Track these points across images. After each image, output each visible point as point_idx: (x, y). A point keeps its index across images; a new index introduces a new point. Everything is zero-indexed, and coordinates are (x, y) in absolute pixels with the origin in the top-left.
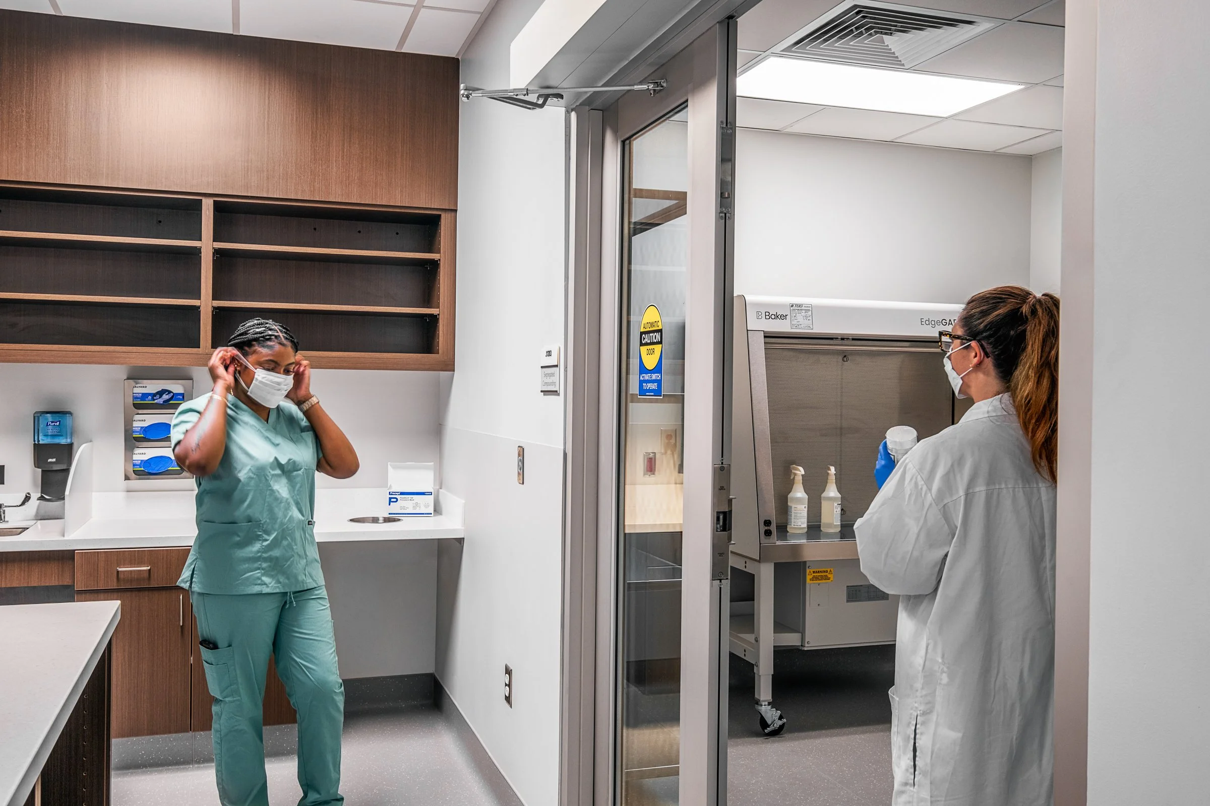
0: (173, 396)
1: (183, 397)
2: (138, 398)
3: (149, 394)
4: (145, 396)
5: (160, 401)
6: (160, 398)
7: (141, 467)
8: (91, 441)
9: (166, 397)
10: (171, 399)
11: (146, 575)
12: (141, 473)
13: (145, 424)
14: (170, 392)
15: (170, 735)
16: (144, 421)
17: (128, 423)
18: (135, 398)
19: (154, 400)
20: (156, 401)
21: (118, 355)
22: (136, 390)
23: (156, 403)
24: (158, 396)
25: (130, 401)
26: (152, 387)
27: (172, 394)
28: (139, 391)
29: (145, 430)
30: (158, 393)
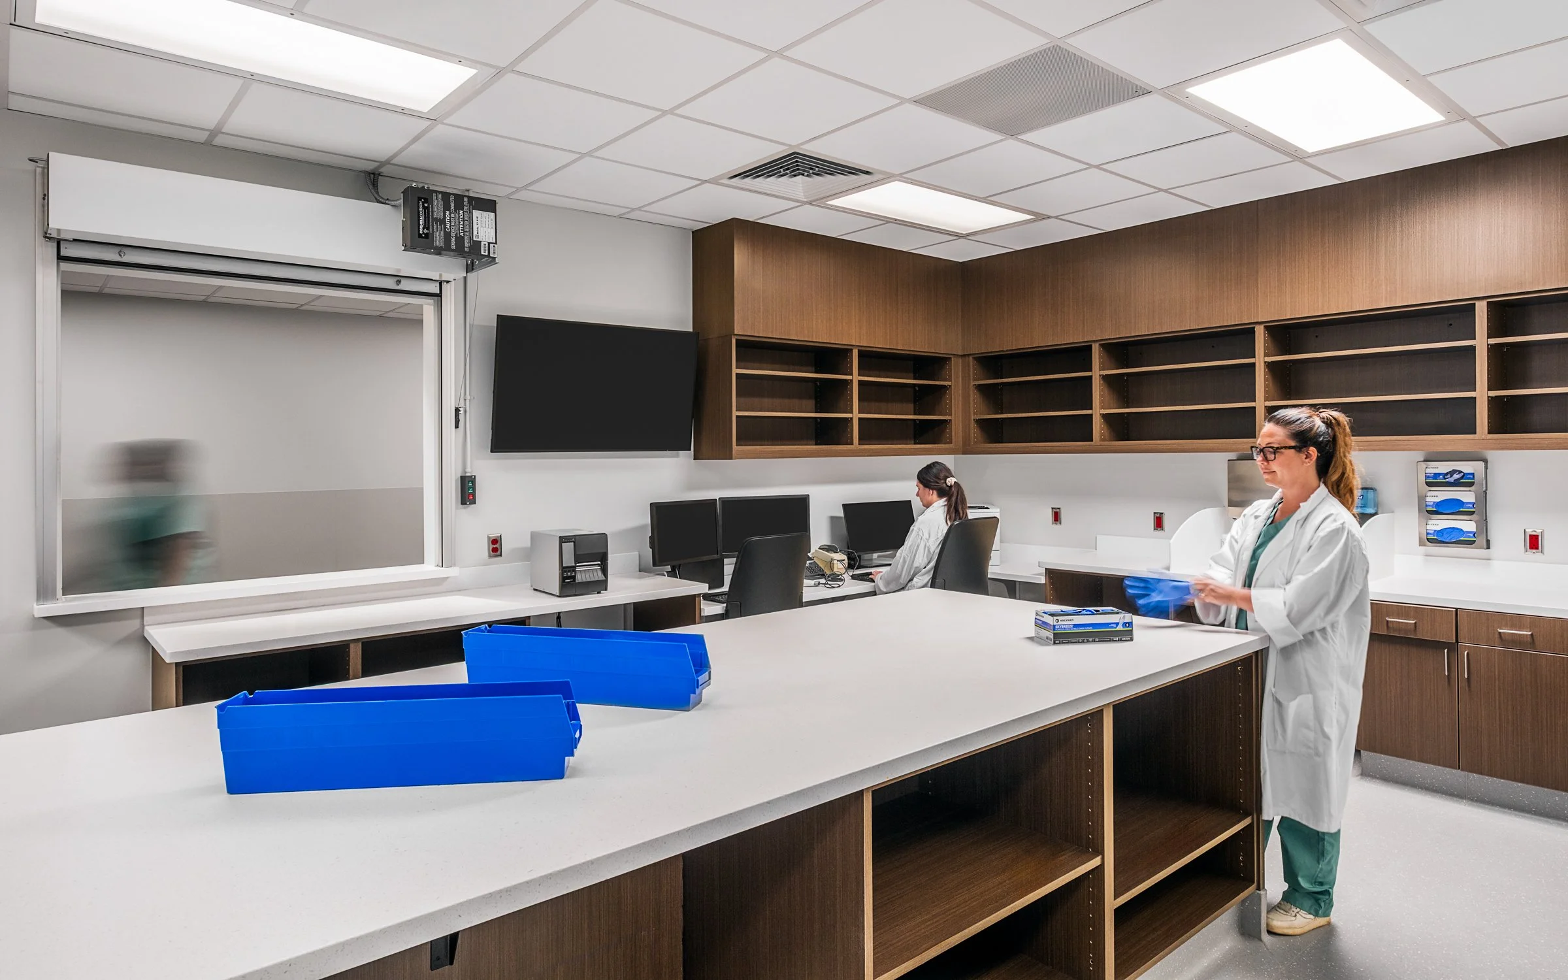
0: (1464, 475)
1: (1474, 476)
2: (1430, 477)
3: (1440, 474)
4: (1436, 475)
5: (1452, 480)
6: (1451, 477)
7: (1434, 536)
8: (1393, 512)
9: (1456, 476)
10: (1462, 478)
11: (1413, 627)
12: (1433, 541)
13: (1437, 500)
14: (1461, 472)
15: (1444, 768)
16: (1437, 496)
17: (1422, 499)
18: (1427, 477)
19: (1445, 479)
20: (1447, 480)
21: (1400, 443)
22: (1428, 471)
23: (1447, 482)
24: (1449, 476)
25: (1422, 479)
26: (1443, 467)
27: (1463, 474)
28: (1431, 471)
29: (1438, 504)
30: (1447, 473)
